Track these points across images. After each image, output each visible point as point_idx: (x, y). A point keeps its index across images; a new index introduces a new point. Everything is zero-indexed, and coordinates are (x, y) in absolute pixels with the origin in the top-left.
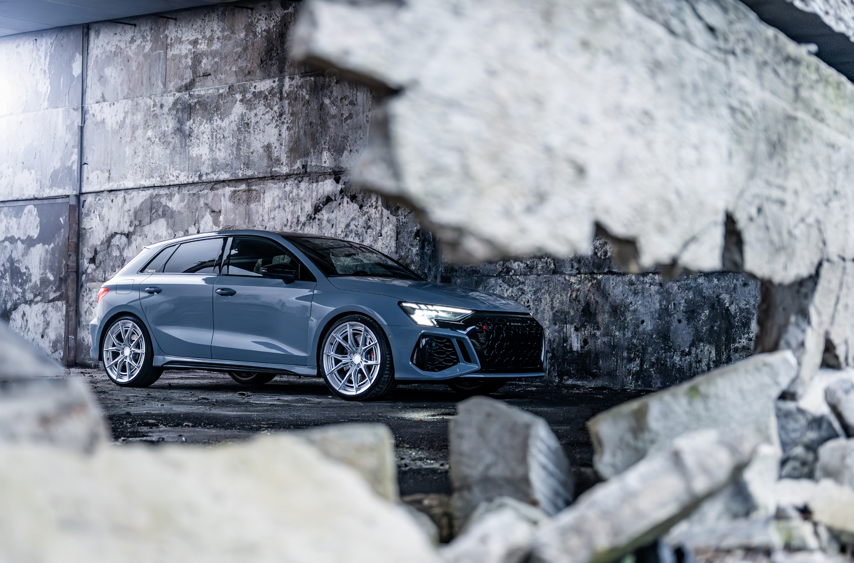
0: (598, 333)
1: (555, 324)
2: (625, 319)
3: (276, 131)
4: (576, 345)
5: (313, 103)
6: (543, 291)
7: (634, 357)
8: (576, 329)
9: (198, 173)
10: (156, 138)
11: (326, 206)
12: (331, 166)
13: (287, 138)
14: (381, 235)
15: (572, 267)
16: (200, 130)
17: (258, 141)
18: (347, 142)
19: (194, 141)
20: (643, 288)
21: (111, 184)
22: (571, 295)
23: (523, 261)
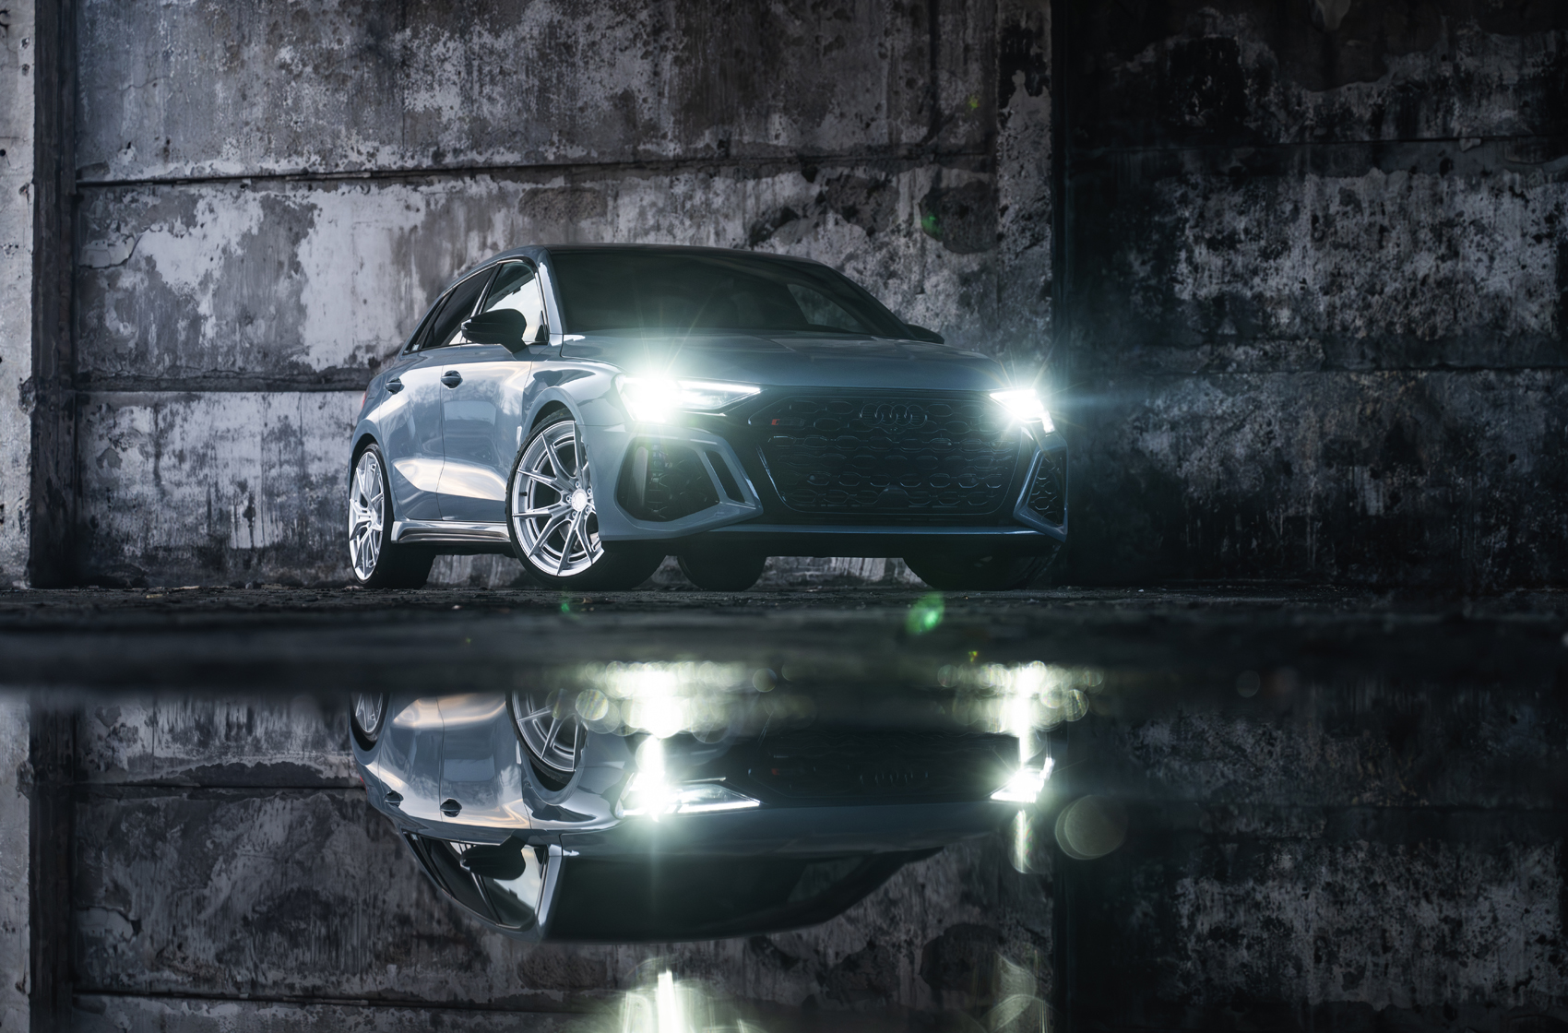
0: (1421, 481)
1: (1329, 466)
2: (1477, 454)
3: (646, 66)
4: (1375, 504)
5: (741, 9)
6: (1301, 403)
7: (1495, 525)
8: (1375, 475)
9: (432, 149)
10: (304, 65)
11: (781, 229)
12: (793, 144)
13: (676, 81)
14: (922, 292)
15: (1363, 356)
16: (432, 54)
17: (598, 85)
18: (833, 96)
19: (419, 77)
20: (1512, 397)
21: (172, 166)
22: (1363, 409)
23: (1257, 345)
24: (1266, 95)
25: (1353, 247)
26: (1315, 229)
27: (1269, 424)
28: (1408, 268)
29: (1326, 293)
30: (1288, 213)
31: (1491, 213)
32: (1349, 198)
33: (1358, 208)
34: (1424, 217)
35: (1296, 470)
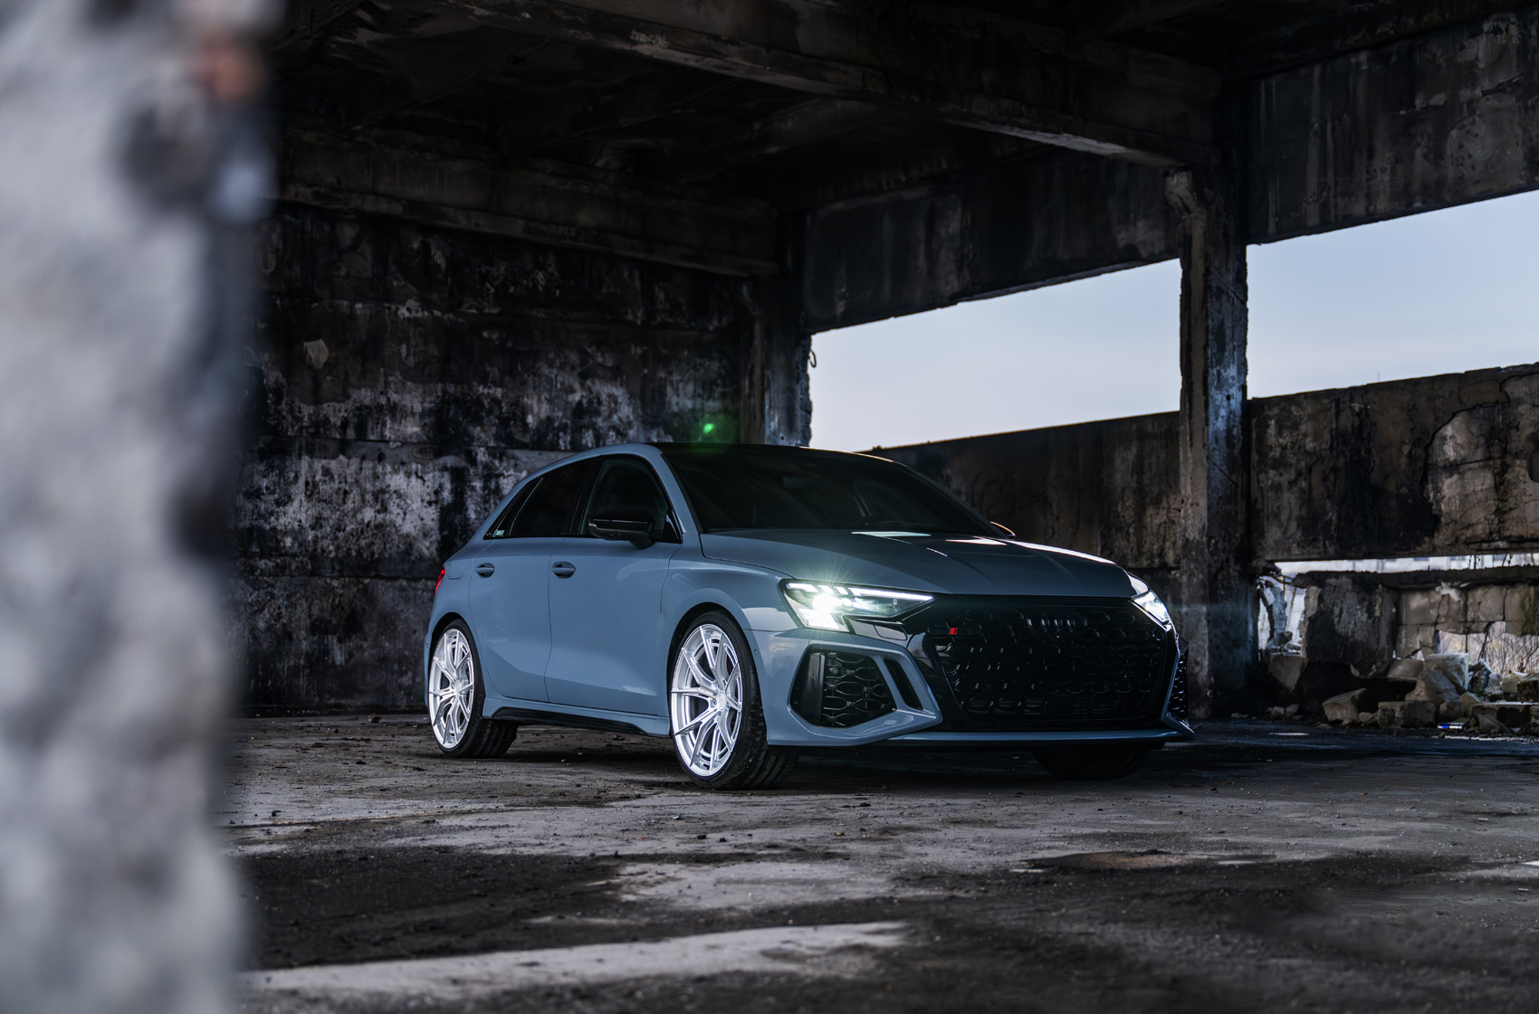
0: (365, 645)
1: (314, 635)
4: (340, 659)
6: (298, 595)
8: (340, 641)
15: (333, 568)
20: (415, 595)
22: (334, 600)
23: (273, 559)
24: (280, 405)
25: (328, 502)
26: (307, 489)
27: (279, 608)
28: (359, 517)
29: (313, 529)
30: (291, 479)
31: (405, 487)
32: (327, 472)
33: (332, 478)
34: (368, 486)
35: (294, 636)
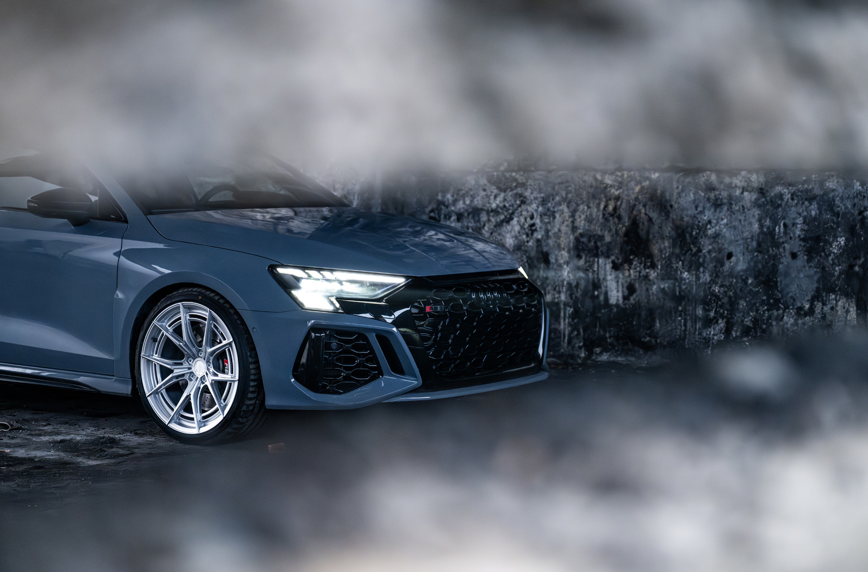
0: (653, 275)
1: (579, 257)
2: (700, 251)
4: (615, 295)
6: (557, 198)
7: (714, 318)
8: (616, 267)
22: (606, 207)
27: (532, 218)
35: (552, 260)
